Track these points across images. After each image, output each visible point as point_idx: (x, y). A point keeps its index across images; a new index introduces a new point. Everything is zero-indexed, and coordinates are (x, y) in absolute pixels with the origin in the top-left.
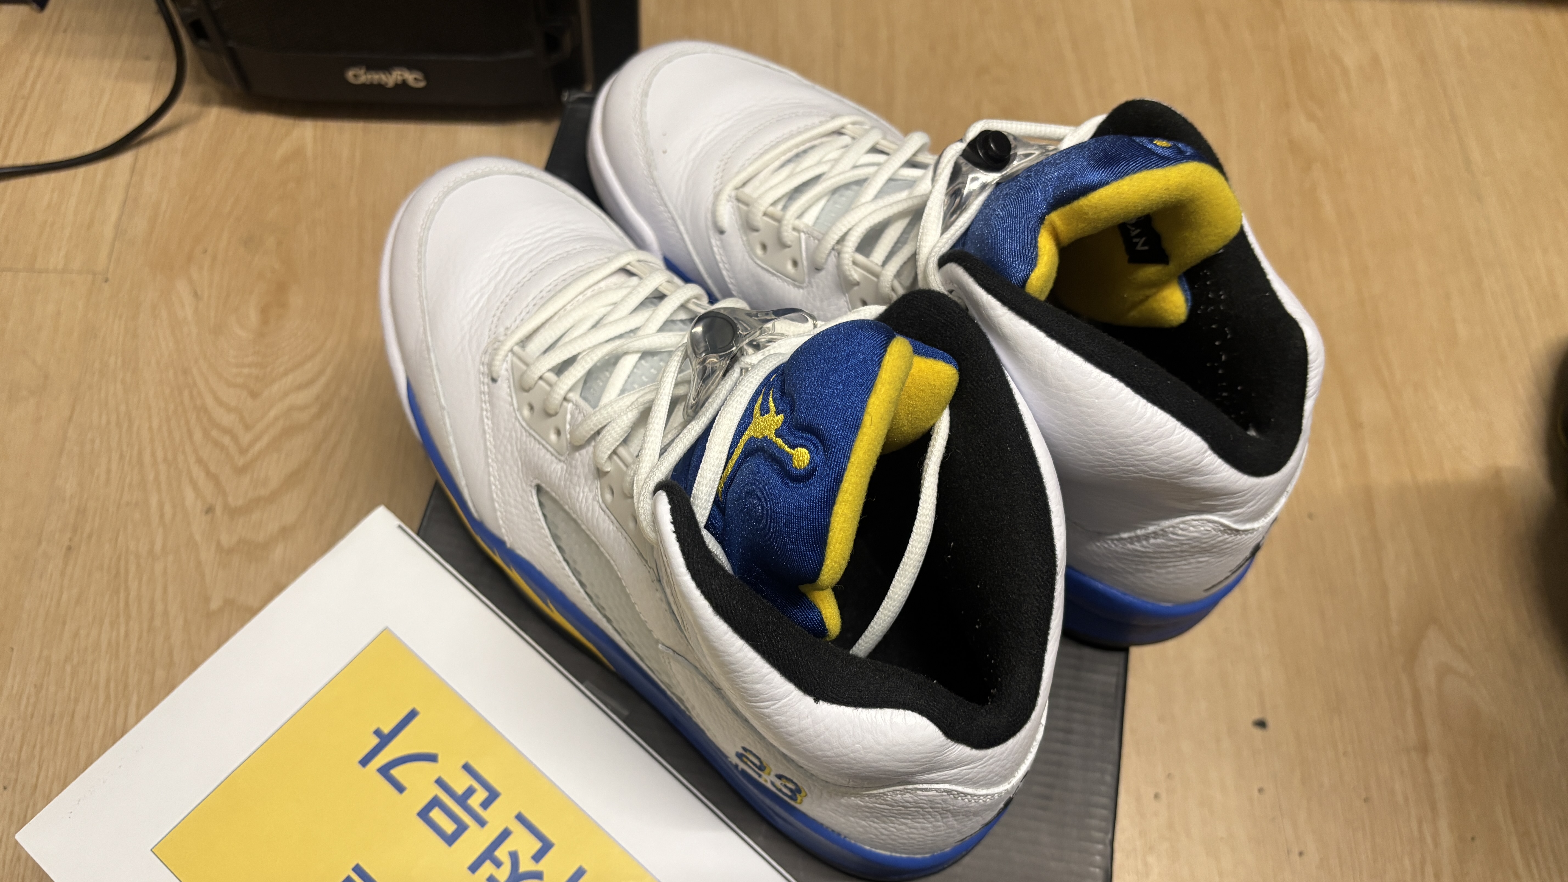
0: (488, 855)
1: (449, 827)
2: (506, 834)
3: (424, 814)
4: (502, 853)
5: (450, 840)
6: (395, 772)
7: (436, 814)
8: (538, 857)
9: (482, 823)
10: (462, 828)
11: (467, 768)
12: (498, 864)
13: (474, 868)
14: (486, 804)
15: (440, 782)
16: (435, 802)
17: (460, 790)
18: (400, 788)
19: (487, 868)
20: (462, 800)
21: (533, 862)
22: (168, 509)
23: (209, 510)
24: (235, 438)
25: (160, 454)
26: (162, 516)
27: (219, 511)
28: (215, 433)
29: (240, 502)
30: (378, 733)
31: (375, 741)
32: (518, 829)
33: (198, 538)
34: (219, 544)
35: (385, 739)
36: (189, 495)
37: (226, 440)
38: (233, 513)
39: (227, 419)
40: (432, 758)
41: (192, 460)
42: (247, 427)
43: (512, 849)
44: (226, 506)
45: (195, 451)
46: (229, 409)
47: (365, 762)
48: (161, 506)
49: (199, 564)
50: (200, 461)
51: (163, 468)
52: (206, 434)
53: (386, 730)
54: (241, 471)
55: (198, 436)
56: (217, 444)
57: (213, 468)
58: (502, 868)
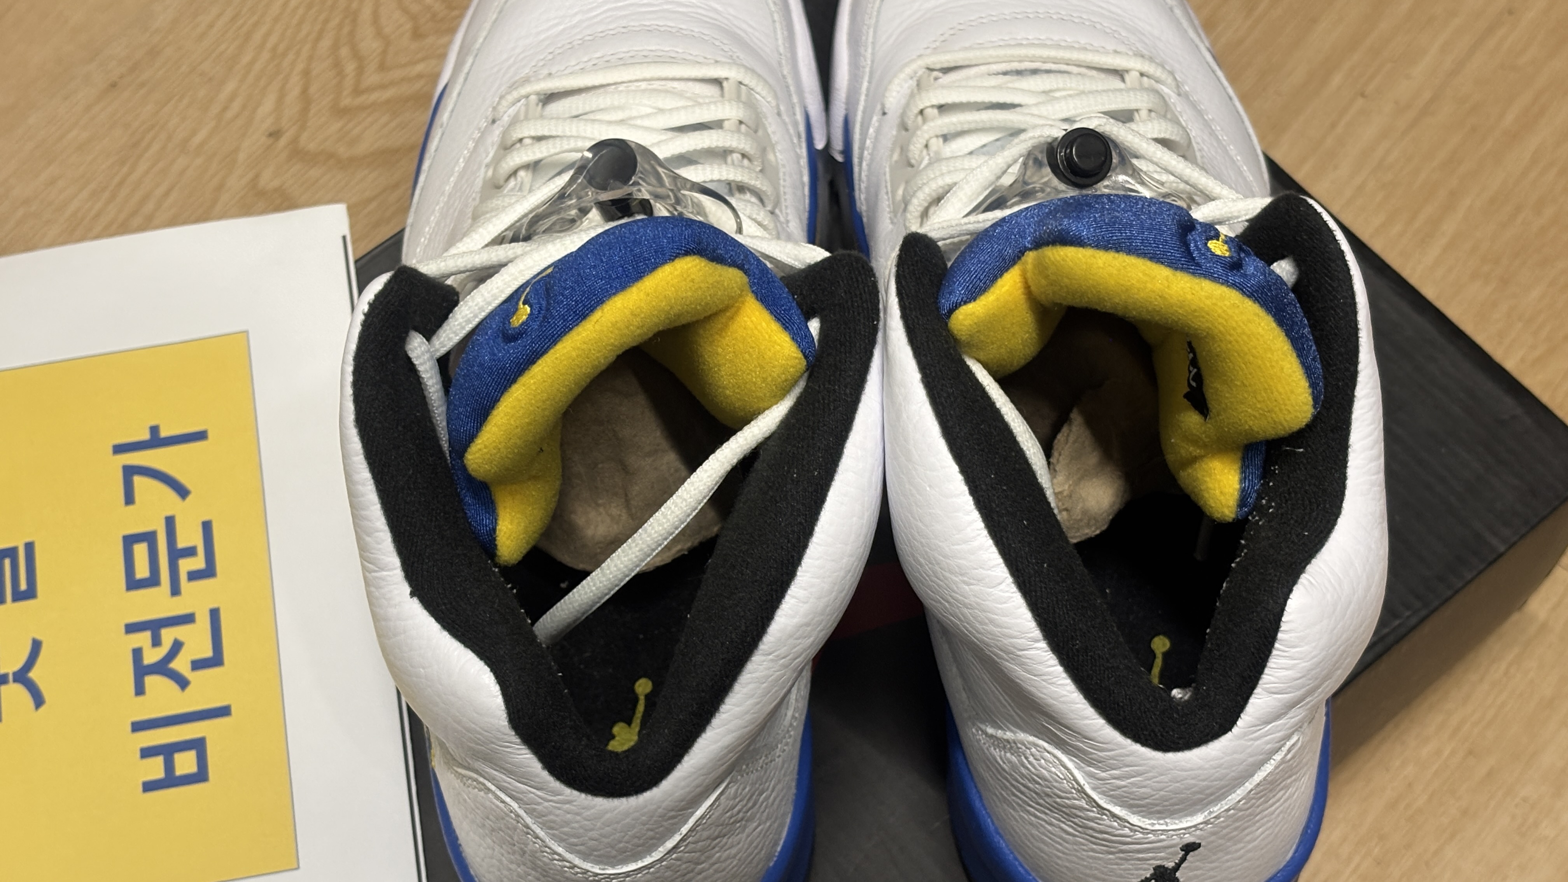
0: (155, 627)
1: (142, 571)
2: (188, 619)
3: (130, 541)
4: (168, 635)
5: (133, 584)
6: (138, 480)
7: (141, 551)
8: (198, 665)
9: (175, 590)
10: (153, 581)
11: (207, 526)
12: (156, 642)
13: (132, 628)
14: (193, 576)
15: (170, 522)
16: (149, 538)
17: (182, 543)
18: (129, 499)
19: (143, 639)
20: (176, 554)
21: (189, 666)
22: (236, 106)
23: (275, 135)
24: (360, 70)
25: (273, 40)
26: (225, 109)
27: (283, 141)
28: (344, 51)
29: (312, 146)
30: (154, 430)
31: (146, 436)
32: (203, 622)
33: (242, 156)
34: (257, 176)
35: (156, 440)
36: (268, 104)
37: (350, 68)
38: (297, 153)
39: (370, 45)
40: (182, 492)
41: (300, 66)
42: (382, 67)
43: (181, 638)
44: (295, 140)
45: (311, 58)
46: (379, 33)
47: (119, 449)
48: (232, 98)
49: (220, 187)
50: (306, 73)
51: (265, 55)
52: (335, 47)
53: (164, 433)
54: (340, 112)
55: (326, 43)
56: (337, 65)
57: (313, 89)
58: (157, 649)
